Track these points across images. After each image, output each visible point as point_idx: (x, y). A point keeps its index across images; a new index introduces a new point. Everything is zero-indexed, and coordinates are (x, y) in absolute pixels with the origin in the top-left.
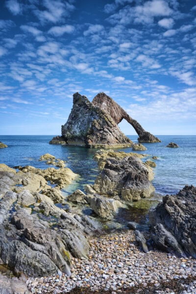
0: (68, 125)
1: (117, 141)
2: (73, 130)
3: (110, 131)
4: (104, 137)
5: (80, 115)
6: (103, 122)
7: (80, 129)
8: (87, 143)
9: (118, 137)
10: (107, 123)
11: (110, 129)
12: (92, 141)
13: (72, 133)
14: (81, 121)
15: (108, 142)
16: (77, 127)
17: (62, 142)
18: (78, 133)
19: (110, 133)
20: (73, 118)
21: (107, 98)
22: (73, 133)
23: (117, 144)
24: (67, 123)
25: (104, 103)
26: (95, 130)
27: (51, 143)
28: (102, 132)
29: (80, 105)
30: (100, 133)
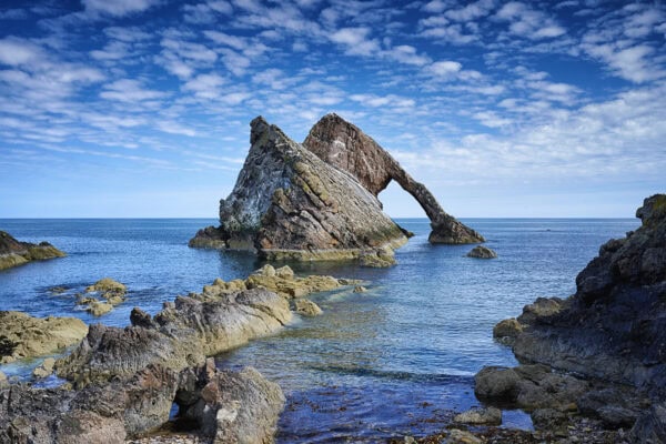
0: (234, 199)
1: (335, 242)
2: (244, 213)
3: (315, 217)
4: (299, 233)
5: (263, 175)
6: (299, 195)
7: (259, 209)
8: (258, 245)
9: (337, 233)
10: (308, 197)
11: (315, 212)
12: (271, 242)
13: (241, 218)
14: (264, 188)
15: (310, 245)
16: (255, 204)
17: (217, 241)
18: (254, 220)
19: (316, 223)
20: (247, 181)
21: (345, 129)
22: (244, 220)
23: (334, 250)
24: (234, 193)
25: (336, 142)
26: (279, 215)
27: (192, 245)
28: (295, 219)
29: (265, 150)
30: (292, 223)
